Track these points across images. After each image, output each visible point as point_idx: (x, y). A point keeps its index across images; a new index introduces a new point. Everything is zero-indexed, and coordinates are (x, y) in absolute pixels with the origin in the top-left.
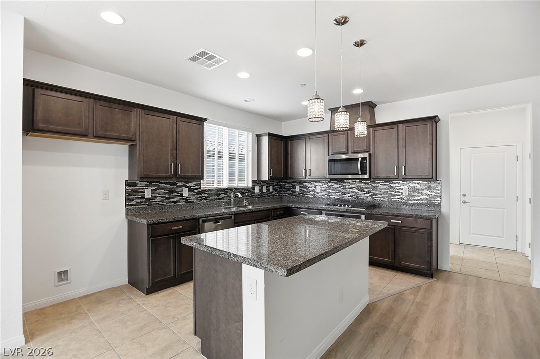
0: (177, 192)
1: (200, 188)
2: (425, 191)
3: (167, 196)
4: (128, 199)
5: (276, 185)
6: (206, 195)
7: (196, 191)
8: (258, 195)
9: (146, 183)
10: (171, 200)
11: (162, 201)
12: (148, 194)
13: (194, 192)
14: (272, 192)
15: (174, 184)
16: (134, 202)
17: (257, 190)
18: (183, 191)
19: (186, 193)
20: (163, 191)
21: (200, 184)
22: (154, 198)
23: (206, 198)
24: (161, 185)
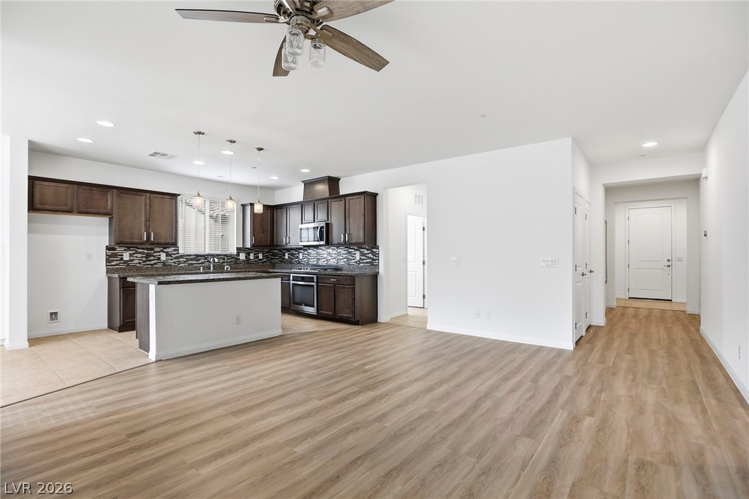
0: (154, 256)
1: (178, 253)
2: (370, 255)
3: (144, 259)
4: (108, 261)
5: (267, 252)
6: (184, 260)
7: (174, 256)
8: (244, 261)
9: (124, 248)
10: (148, 263)
11: (140, 263)
12: (126, 257)
13: (172, 257)
14: (261, 260)
15: (152, 249)
16: (114, 263)
17: (242, 256)
18: (160, 255)
19: (163, 257)
20: (140, 255)
21: (178, 250)
22: (132, 260)
23: (185, 262)
24: (139, 250)
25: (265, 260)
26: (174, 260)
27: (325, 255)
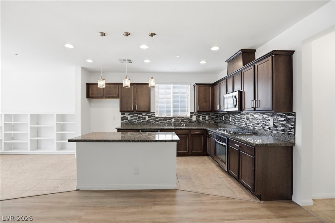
0: (142, 118)
1: (155, 116)
3: (138, 119)
4: (122, 120)
5: (212, 115)
6: (158, 120)
7: (153, 118)
8: (195, 121)
9: (129, 114)
10: (139, 121)
11: (136, 121)
12: (129, 118)
13: (151, 118)
14: (207, 120)
15: (141, 114)
16: (124, 121)
17: (194, 118)
18: (145, 117)
19: (147, 118)
20: (135, 117)
21: (155, 114)
22: (132, 120)
23: (158, 121)
24: (135, 115)
25: (211, 120)
26: (153, 120)
27: (245, 120)
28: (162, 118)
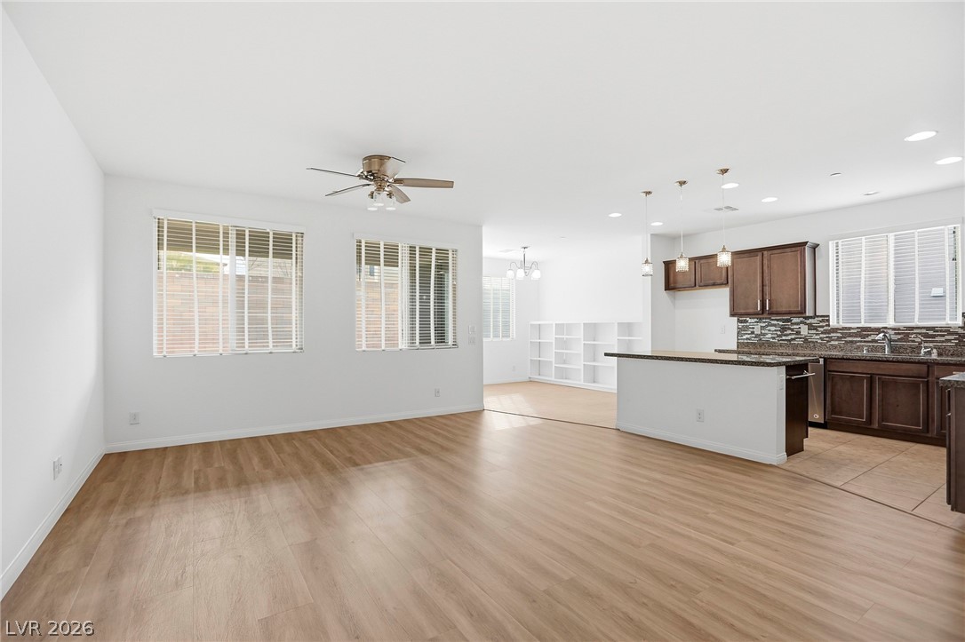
0: (790, 329)
1: (829, 325)
3: (779, 333)
4: (739, 334)
6: (839, 335)
7: (822, 329)
9: (756, 320)
10: (784, 338)
11: (774, 338)
12: (758, 330)
13: (817, 330)
15: (789, 320)
16: (745, 337)
18: (800, 328)
20: (773, 328)
21: (828, 321)
22: (764, 335)
23: (839, 339)
24: (773, 322)
26: (821, 336)
28: (852, 331)
